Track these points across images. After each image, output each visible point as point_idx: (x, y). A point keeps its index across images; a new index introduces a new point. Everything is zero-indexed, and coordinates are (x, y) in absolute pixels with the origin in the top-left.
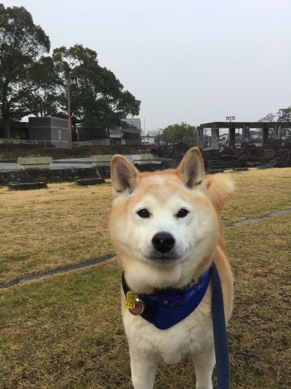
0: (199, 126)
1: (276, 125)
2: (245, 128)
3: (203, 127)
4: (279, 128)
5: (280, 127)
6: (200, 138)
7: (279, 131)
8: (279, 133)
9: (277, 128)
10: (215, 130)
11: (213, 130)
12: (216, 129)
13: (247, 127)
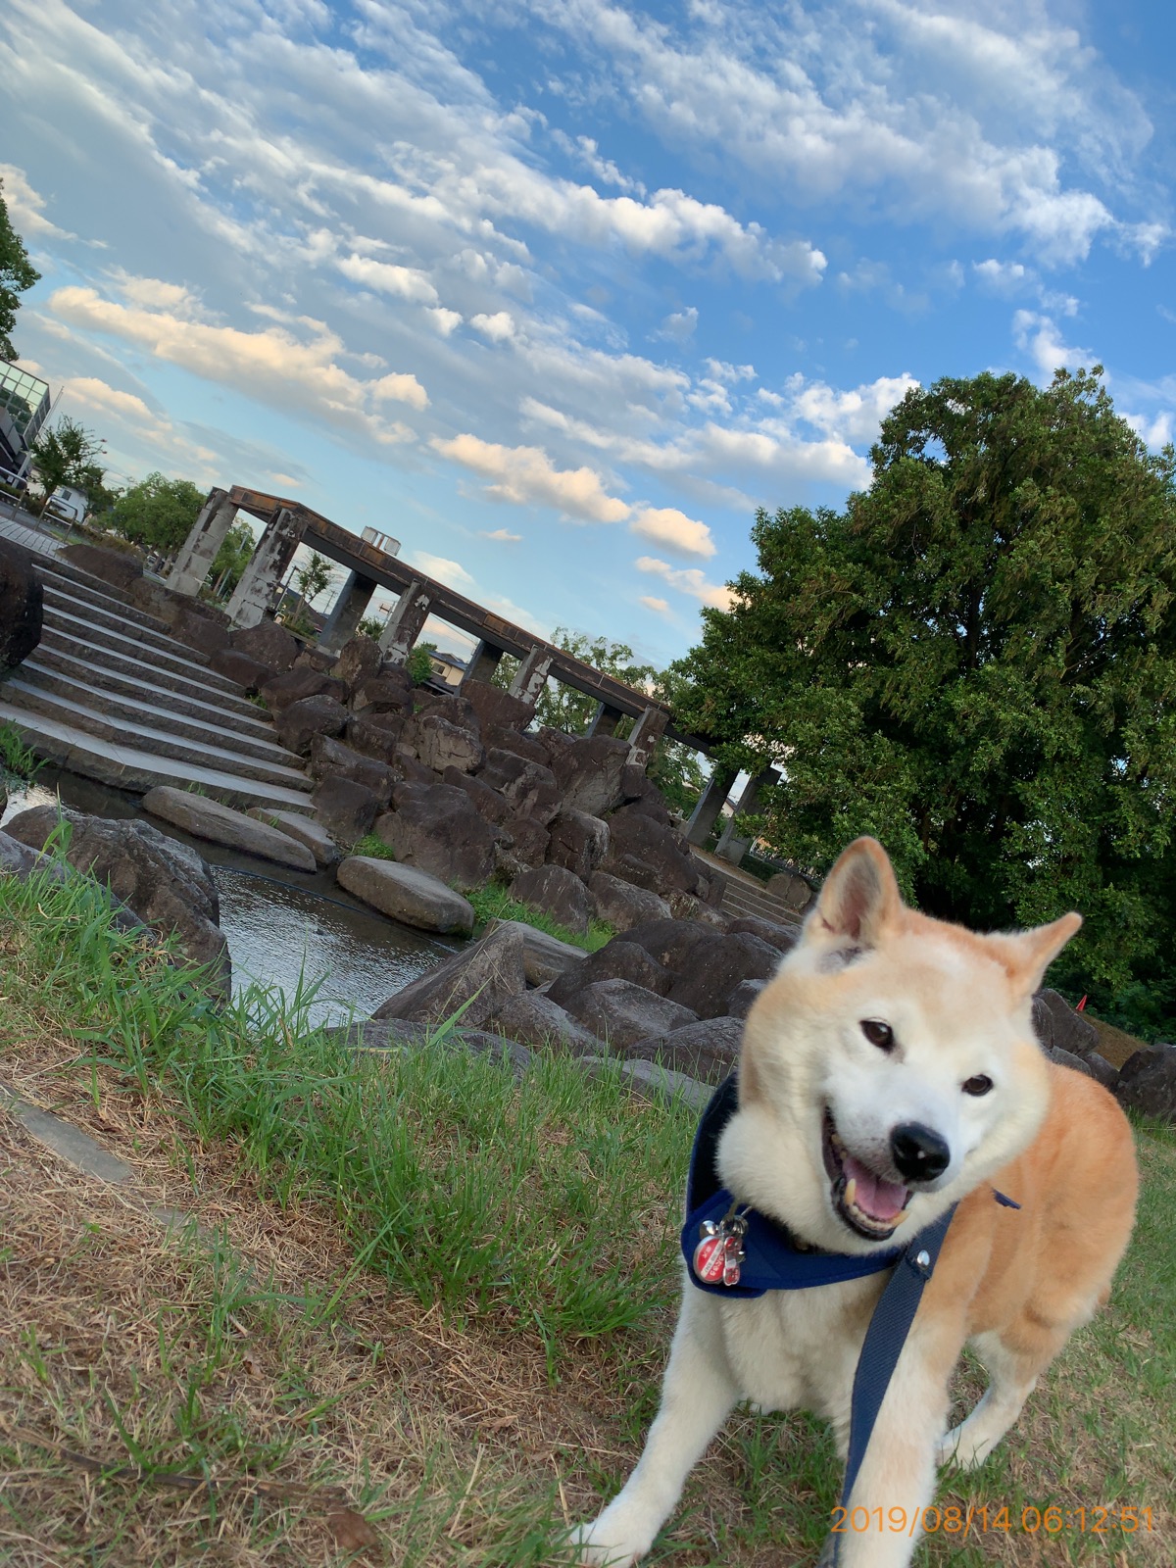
0: (228, 489)
1: (534, 651)
2: (414, 598)
3: (238, 500)
4: (543, 668)
5: (546, 665)
6: (203, 545)
7: (536, 679)
8: (531, 688)
9: (536, 662)
10: (278, 536)
11: (272, 534)
12: (285, 532)
13: (424, 600)
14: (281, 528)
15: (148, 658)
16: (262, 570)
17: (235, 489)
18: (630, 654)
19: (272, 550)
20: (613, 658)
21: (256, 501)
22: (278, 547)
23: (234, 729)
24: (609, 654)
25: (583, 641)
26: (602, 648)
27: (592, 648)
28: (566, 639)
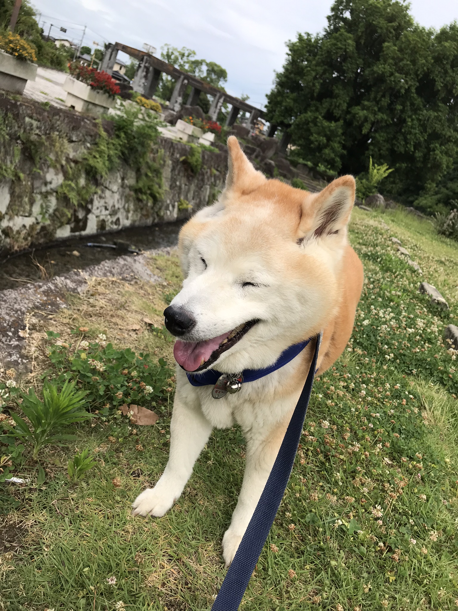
1: (218, 95)
2: (183, 81)
3: (118, 47)
4: (222, 100)
6: (110, 65)
7: (220, 104)
8: (218, 107)
9: (219, 98)
10: (145, 67)
11: (142, 65)
12: (147, 65)
13: (186, 81)
14: (146, 63)
16: (141, 78)
17: (117, 44)
18: (195, 53)
19: (143, 71)
20: (188, 56)
21: (129, 49)
22: (145, 70)
24: (186, 54)
25: (175, 49)
26: (183, 52)
27: (179, 52)
28: (168, 49)
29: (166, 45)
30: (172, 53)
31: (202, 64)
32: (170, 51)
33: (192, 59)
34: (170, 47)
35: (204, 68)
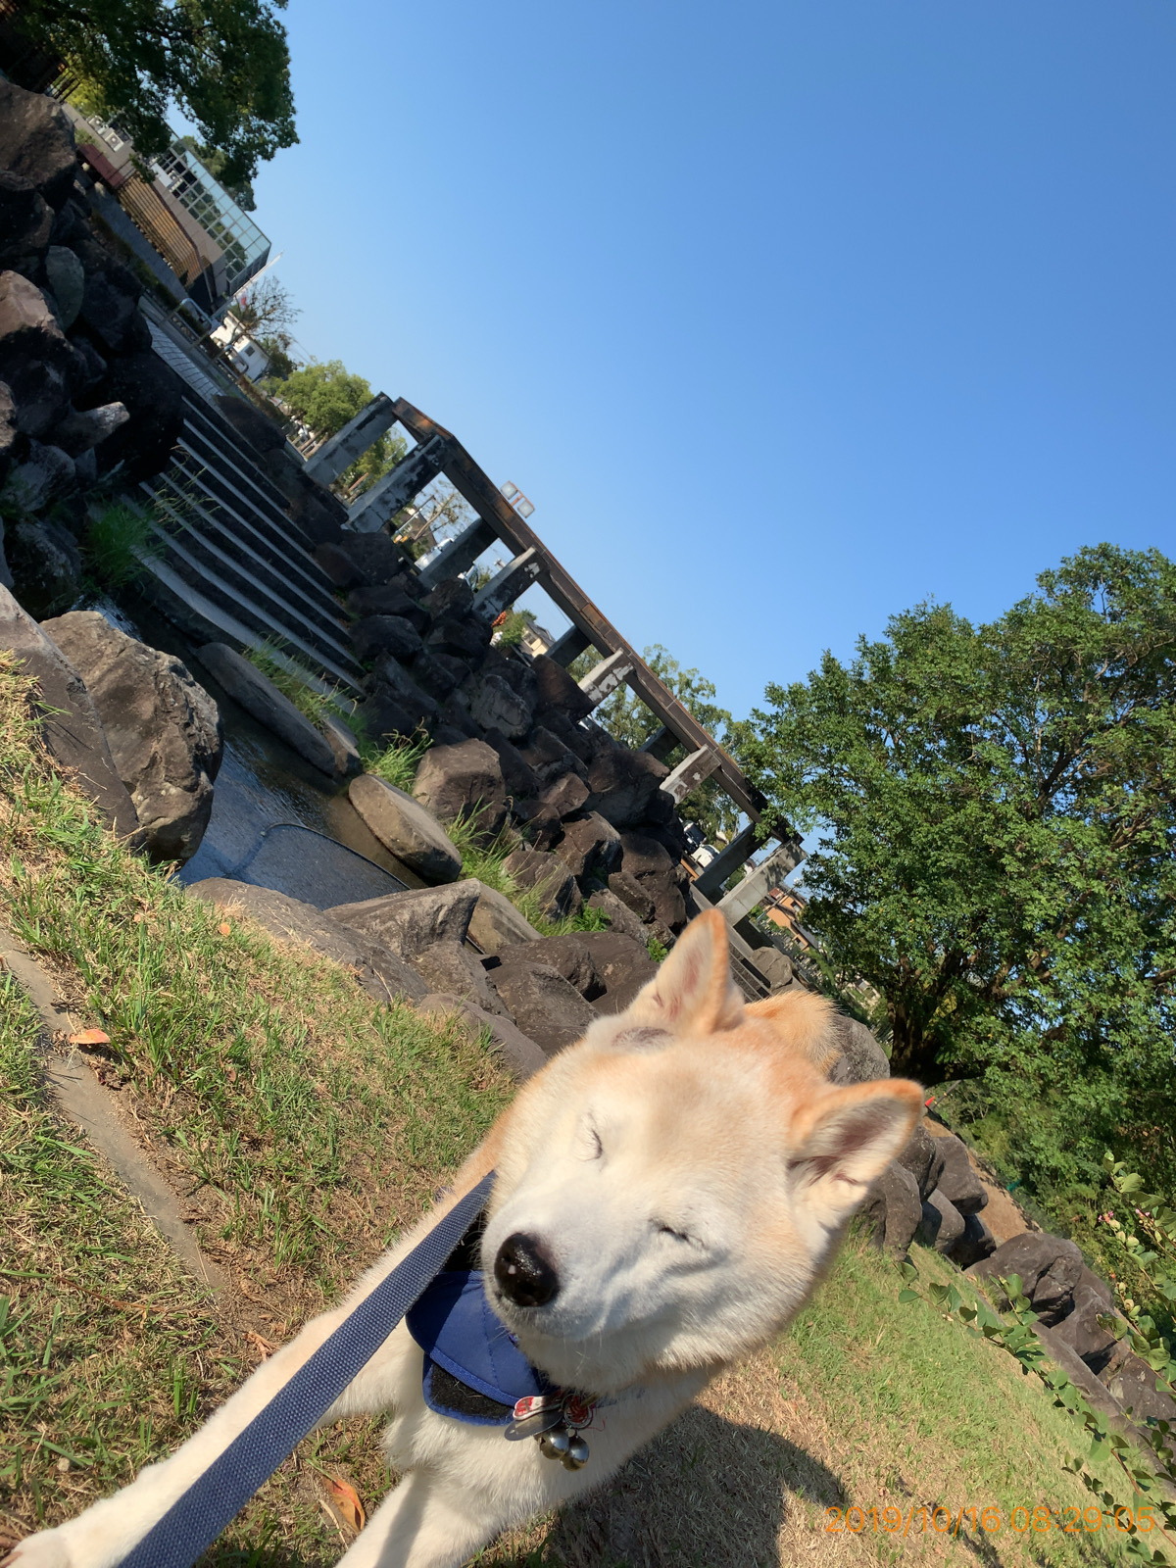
0: (394, 400)
1: (619, 653)
2: (527, 563)
3: (399, 411)
4: (622, 672)
5: (625, 670)
6: (352, 442)
7: (610, 680)
8: (603, 687)
9: (617, 664)
10: (423, 459)
11: (418, 455)
12: (431, 458)
13: (535, 568)
14: (428, 452)
15: (257, 524)
17: (401, 400)
18: (713, 693)
19: (412, 469)
20: (697, 691)
23: (312, 619)
25: (674, 665)
26: (689, 677)
27: (680, 674)
28: (659, 657)
29: (656, 646)
30: (664, 669)
31: (719, 719)
32: (661, 665)
33: (703, 700)
34: (663, 655)
35: (721, 730)
